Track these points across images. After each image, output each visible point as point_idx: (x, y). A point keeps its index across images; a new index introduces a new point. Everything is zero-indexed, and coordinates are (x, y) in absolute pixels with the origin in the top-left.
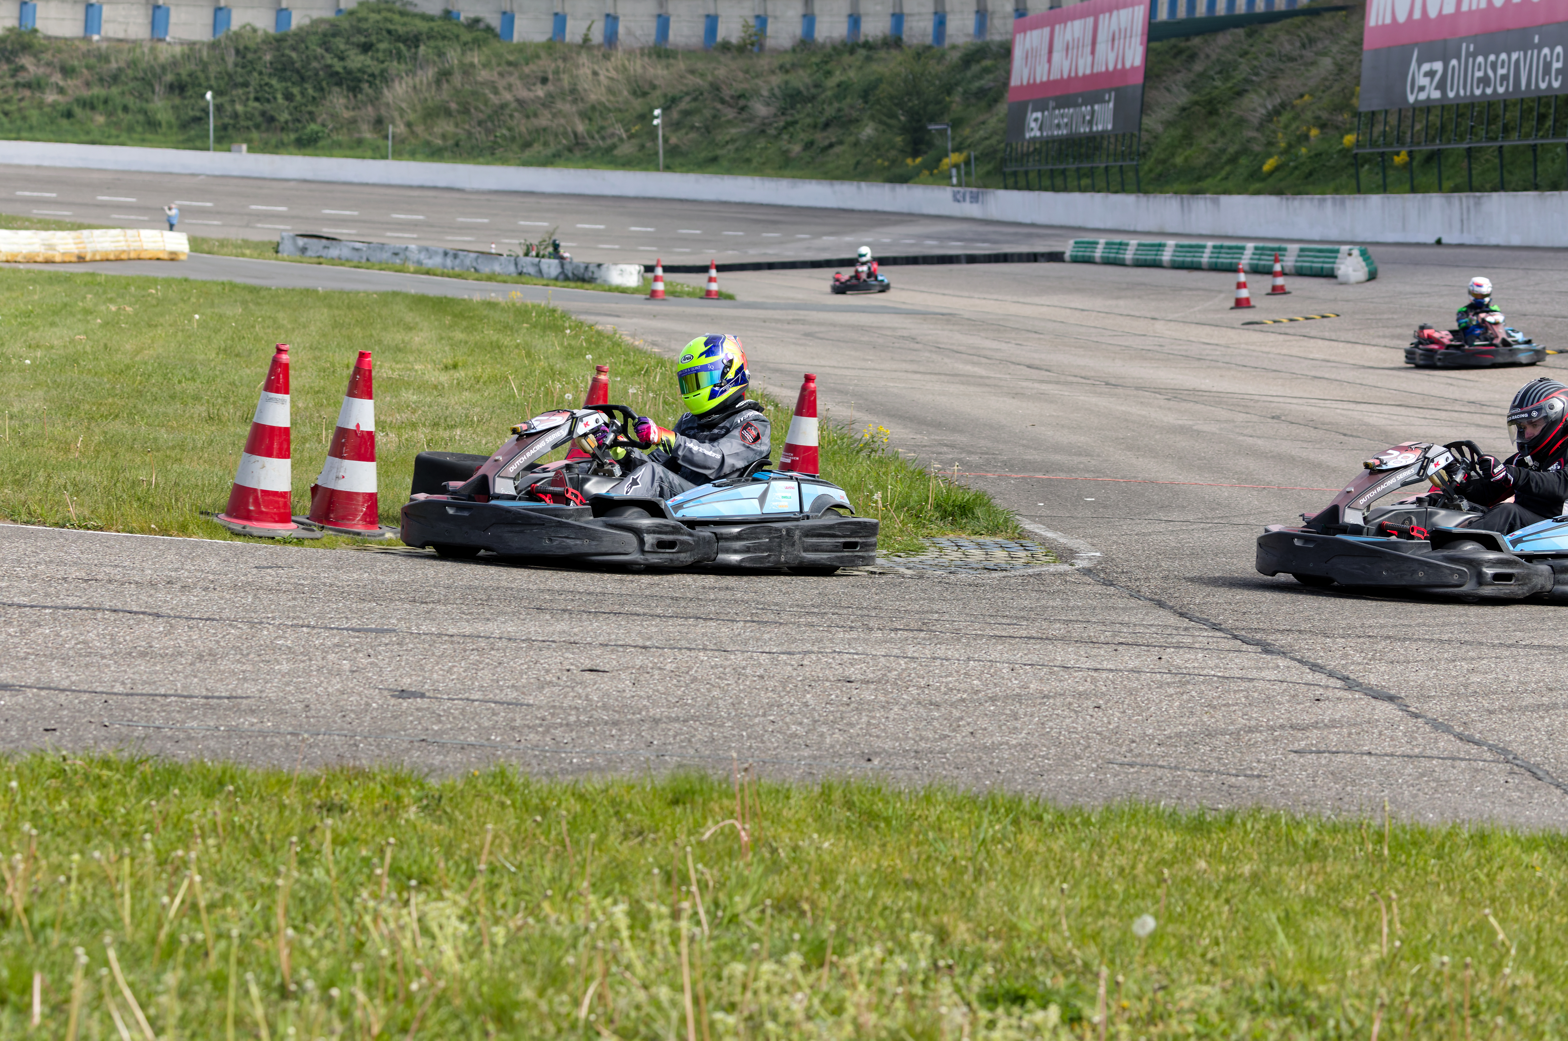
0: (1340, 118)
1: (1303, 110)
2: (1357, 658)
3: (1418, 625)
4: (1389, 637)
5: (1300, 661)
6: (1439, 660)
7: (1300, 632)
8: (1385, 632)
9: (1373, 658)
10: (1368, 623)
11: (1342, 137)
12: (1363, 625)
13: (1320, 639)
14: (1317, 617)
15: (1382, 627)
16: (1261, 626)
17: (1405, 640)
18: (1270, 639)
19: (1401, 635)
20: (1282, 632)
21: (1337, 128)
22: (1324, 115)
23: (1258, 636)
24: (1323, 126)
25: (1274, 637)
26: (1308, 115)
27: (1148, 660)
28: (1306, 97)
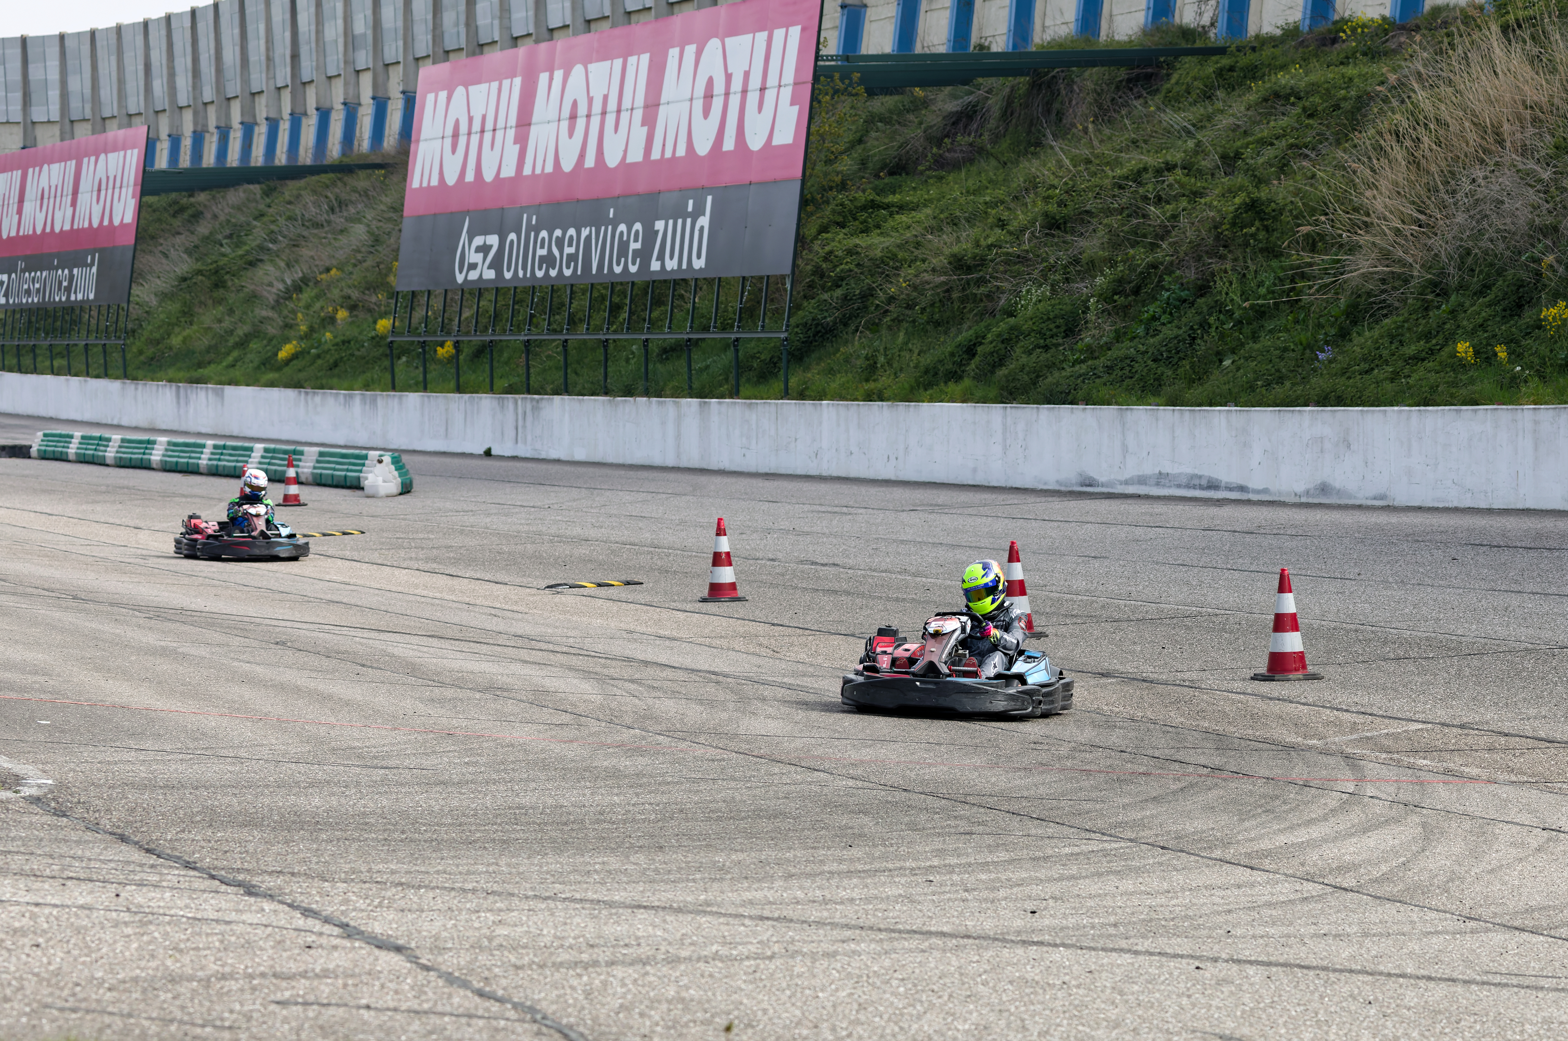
0: (374, 299)
1: (329, 287)
2: (361, 904)
3: (438, 872)
4: (402, 884)
5: (290, 905)
6: (460, 910)
7: (293, 874)
8: (396, 878)
9: (380, 905)
10: (375, 868)
11: (375, 322)
12: (369, 870)
13: (317, 883)
14: (315, 859)
15: (393, 872)
16: (246, 865)
17: (420, 887)
18: (256, 880)
19: (416, 882)
20: (271, 873)
21: (370, 311)
22: (355, 294)
23: (241, 877)
24: (353, 308)
25: (260, 878)
26: (335, 293)
27: (105, 897)
28: (333, 272)
